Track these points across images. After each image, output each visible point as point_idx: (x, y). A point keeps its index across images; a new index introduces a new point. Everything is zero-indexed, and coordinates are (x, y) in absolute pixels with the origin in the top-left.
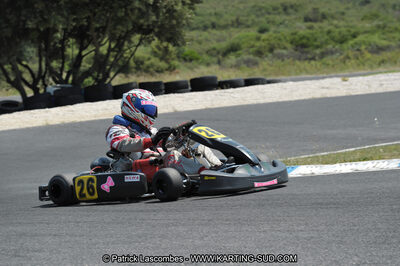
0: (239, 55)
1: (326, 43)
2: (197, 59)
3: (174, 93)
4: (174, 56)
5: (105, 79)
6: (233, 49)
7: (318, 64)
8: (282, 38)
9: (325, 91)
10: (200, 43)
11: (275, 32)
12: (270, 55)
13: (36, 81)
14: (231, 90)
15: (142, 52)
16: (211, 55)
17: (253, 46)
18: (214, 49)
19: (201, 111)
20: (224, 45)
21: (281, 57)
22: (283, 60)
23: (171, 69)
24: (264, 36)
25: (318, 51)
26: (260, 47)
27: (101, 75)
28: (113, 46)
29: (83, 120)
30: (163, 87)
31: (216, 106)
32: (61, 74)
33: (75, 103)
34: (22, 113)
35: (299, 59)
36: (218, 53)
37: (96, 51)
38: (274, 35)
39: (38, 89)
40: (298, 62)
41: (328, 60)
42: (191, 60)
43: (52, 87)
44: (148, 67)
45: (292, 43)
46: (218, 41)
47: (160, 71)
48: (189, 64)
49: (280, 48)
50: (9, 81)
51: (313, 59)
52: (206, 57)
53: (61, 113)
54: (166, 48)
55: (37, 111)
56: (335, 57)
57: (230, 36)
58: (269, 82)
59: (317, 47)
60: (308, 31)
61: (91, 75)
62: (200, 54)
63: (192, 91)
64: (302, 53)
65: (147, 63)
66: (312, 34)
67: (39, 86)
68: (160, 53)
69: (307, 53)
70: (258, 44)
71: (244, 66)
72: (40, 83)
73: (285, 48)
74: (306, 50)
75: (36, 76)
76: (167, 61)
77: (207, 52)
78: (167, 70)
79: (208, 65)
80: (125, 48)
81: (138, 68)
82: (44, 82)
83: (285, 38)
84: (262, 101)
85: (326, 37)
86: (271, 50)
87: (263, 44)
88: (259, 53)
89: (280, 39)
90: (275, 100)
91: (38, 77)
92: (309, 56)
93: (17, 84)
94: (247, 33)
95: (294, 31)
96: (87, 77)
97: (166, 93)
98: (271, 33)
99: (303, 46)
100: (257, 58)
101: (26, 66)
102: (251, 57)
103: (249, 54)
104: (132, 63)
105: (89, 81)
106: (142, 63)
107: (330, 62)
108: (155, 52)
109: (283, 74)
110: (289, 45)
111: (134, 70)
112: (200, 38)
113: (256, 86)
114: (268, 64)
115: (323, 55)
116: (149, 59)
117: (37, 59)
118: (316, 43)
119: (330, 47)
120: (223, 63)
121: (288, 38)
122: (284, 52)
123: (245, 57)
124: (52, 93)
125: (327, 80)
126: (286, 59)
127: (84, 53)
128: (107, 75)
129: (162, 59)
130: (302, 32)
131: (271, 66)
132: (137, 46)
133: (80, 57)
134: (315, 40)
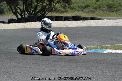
0: (89, 8)
1: (118, 6)
2: (75, 9)
3: (67, 20)
4: (67, 7)
5: (44, 14)
6: (87, 6)
7: (115, 13)
8: (104, 4)
9: (117, 24)
10: (76, 3)
11: (101, 2)
12: (99, 9)
13: (22, 13)
14: (86, 21)
15: (57, 6)
16: (80, 8)
17: (94, 6)
18: (81, 6)
19: (75, 27)
20: (84, 5)
21: (103, 10)
22: (103, 11)
23: (66, 12)
24: (98, 3)
25: (115, 9)
26: (96, 6)
27: (43, 12)
28: (48, 3)
29: (36, 27)
30: (63, 18)
31: (81, 26)
32: (30, 11)
33: (34, 22)
34: (16, 23)
35: (109, 11)
36: (82, 7)
37: (42, 4)
38: (101, 3)
39: (22, 16)
40: (108, 12)
41: (118, 12)
42: (73, 9)
43: (27, 15)
44: (59, 10)
45: (107, 6)
46: (82, 3)
47: (62, 12)
48: (72, 10)
49: (103, 7)
50: (13, 12)
51: (113, 12)
52: (78, 8)
53: (29, 25)
54: (65, 5)
55: (21, 23)
56: (121, 11)
57: (87, 2)
58: (98, 19)
59: (115, 8)
60: (112, 2)
61: (40, 12)
62: (76, 7)
63: (73, 20)
64: (110, 9)
65: (58, 9)
66: (114, 3)
67: (23, 15)
68: (63, 6)
69: (112, 9)
70: (95, 5)
71: (90, 12)
72: (23, 13)
73: (104, 7)
74: (111, 8)
75: (22, 11)
76: (65, 9)
77: (79, 7)
78: (65, 12)
79: (78, 11)
80: (52, 4)
81: (55, 11)
82: (24, 13)
83: (105, 4)
84: (96, 26)
85: (118, 5)
86: (100, 8)
87: (97, 5)
88: (96, 8)
89: (103, 4)
90: (100, 25)
91: (23, 12)
92: (112, 11)
93: (15, 13)
94: (92, 1)
95: (107, 2)
96: (39, 13)
97: (64, 20)
98: (100, 2)
99: (110, 7)
100: (95, 10)
101: (19, 8)
102: (93, 9)
103: (92, 8)
104: (54, 9)
105: (39, 14)
106: (57, 9)
107: (119, 13)
108: (61, 6)
109: (103, 16)
110: (106, 6)
111: (54, 11)
112: (76, 2)
113: (94, 20)
114: (98, 12)
115: (117, 11)
116: (59, 8)
117: (23, 5)
118: (115, 6)
119: (119, 8)
120: (83, 11)
121: (106, 4)
122: (104, 9)
123: (91, 9)
124: (27, 17)
125: (118, 20)
126: (104, 11)
127: (38, 5)
128: (45, 13)
129: (63, 8)
130: (110, 2)
131: (99, 13)
132: (56, 4)
133: (37, 6)
134: (115, 5)
